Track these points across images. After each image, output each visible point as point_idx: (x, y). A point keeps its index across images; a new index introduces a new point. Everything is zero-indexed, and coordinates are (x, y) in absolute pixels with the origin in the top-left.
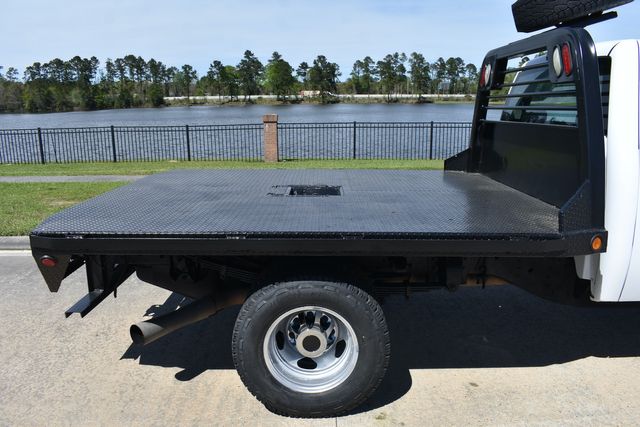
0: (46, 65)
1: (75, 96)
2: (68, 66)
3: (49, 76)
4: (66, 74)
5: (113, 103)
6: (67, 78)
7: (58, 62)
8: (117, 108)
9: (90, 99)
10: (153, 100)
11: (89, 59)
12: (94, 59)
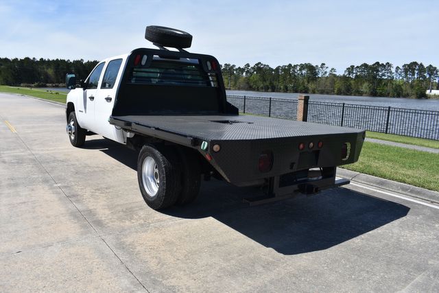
0: (358, 67)
1: (365, 87)
2: (371, 68)
3: (358, 74)
5: (389, 94)
7: (365, 65)
8: (391, 97)
9: (374, 89)
10: (417, 94)
11: (385, 64)
12: (388, 64)
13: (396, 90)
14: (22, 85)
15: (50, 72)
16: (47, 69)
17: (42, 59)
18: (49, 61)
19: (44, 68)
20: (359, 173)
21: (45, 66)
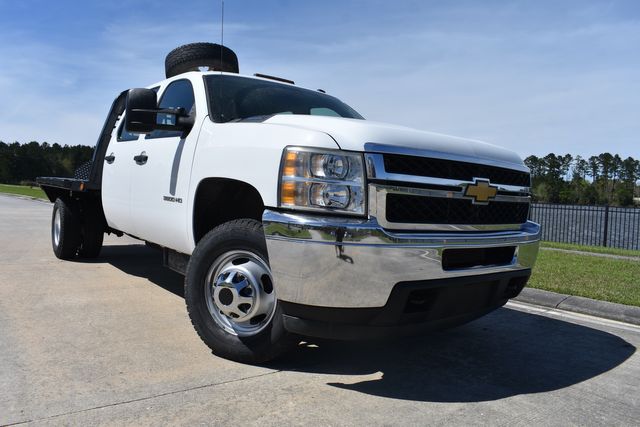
1: (541, 190)
2: (542, 162)
4: (540, 169)
5: (577, 200)
6: (539, 174)
7: (533, 159)
9: (555, 194)
10: (621, 199)
11: (563, 156)
12: (568, 156)
13: (587, 194)
14: (22, 182)
17: (56, 145)
18: (66, 148)
19: (57, 159)
20: (567, 296)
21: (59, 156)
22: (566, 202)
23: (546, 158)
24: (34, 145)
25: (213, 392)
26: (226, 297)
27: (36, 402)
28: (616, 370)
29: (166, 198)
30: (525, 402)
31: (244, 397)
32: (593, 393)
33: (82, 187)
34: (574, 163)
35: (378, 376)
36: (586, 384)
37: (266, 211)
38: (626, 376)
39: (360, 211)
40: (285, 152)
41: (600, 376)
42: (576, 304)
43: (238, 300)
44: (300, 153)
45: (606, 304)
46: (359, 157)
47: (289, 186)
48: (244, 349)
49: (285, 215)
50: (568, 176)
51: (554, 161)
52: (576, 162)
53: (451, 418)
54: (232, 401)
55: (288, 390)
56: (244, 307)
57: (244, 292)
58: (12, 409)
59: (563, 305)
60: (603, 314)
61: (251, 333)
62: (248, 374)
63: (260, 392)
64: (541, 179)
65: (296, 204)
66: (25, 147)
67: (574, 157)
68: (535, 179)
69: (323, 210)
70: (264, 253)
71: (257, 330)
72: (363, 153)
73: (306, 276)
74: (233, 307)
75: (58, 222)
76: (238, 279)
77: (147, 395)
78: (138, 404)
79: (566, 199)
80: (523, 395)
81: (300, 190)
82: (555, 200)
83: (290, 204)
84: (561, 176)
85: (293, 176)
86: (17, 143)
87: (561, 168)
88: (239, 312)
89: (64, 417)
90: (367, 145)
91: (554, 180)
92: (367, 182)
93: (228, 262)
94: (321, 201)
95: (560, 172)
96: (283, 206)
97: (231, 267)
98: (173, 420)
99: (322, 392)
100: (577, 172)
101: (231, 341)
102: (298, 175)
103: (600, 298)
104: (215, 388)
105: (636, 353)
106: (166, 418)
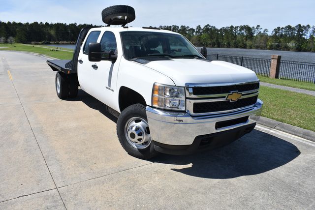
0: (283, 28)
2: (294, 29)
3: (283, 33)
4: (292, 33)
5: (311, 49)
6: (292, 35)
7: (289, 27)
8: (313, 52)
9: (299, 46)
11: (305, 26)
12: (308, 26)
14: (32, 43)
15: (52, 32)
16: (50, 30)
17: (47, 23)
18: (52, 24)
19: (48, 30)
20: (280, 122)
21: (49, 28)
22: (305, 51)
23: (296, 27)
24: (36, 23)
25: (128, 172)
26: (133, 136)
27: (68, 177)
28: (287, 165)
29: (107, 88)
30: (244, 180)
31: (140, 175)
32: (272, 176)
33: (69, 72)
34: (311, 30)
35: (190, 165)
36: (271, 172)
37: (147, 107)
38: (290, 168)
39: (183, 109)
40: (154, 85)
41: (279, 168)
42: (283, 127)
43: (137, 137)
44: (160, 86)
45: (296, 128)
46: (183, 89)
47: (156, 99)
48: (140, 154)
49: (154, 109)
50: (307, 36)
51: (300, 28)
52: (311, 29)
53: (214, 186)
54: (136, 177)
55: (156, 172)
56: (139, 140)
57: (140, 134)
58: (61, 181)
59: (277, 127)
60: (293, 133)
61: (142, 148)
62: (141, 164)
63: (146, 173)
64: (292, 38)
65: (159, 105)
66: (32, 24)
67: (311, 26)
68: (289, 38)
69: (169, 108)
70: (146, 118)
71: (145, 147)
72: (184, 87)
73: (162, 128)
74: (136, 140)
75: (59, 83)
76: (137, 129)
77: (105, 174)
78: (103, 178)
79: (305, 49)
80: (244, 176)
81: (160, 100)
82: (299, 49)
83: (156, 105)
84: (303, 36)
85: (157, 95)
86: (28, 23)
87: (304, 32)
88: (137, 141)
89: (78, 184)
90: (186, 84)
91: (299, 39)
92: (186, 98)
93: (132, 121)
94: (168, 105)
95: (303, 35)
96: (154, 106)
97: (134, 123)
98: (115, 185)
99: (169, 173)
100: (312, 34)
101: (135, 150)
102: (159, 94)
103: (294, 125)
104: (130, 171)
105: (300, 156)
106: (113, 184)
